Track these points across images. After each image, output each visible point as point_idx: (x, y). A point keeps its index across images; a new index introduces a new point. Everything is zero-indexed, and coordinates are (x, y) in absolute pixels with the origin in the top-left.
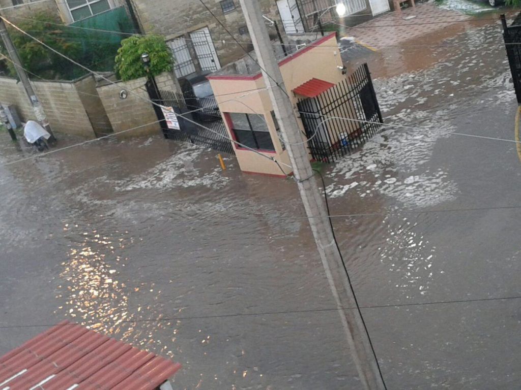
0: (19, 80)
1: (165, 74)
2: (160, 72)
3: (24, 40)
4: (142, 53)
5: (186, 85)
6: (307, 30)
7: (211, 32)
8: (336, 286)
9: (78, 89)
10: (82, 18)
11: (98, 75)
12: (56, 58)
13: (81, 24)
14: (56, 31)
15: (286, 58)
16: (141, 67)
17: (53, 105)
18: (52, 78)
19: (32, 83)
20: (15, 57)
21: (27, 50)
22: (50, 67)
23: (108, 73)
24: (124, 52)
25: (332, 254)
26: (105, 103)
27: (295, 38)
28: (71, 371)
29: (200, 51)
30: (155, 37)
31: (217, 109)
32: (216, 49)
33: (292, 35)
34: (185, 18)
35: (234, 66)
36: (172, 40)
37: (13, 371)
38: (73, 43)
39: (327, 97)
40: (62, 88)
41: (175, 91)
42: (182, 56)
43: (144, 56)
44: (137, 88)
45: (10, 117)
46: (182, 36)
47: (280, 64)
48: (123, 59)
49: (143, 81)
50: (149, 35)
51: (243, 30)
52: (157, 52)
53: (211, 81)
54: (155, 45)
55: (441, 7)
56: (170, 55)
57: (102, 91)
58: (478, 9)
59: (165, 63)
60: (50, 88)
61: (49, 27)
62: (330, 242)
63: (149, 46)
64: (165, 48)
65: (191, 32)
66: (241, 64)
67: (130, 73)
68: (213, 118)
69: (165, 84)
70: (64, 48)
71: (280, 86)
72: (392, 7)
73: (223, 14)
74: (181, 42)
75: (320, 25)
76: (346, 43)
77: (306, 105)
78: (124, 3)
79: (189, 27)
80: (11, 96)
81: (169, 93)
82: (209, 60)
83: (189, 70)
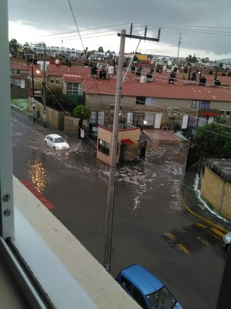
0: (43, 105)
1: (86, 120)
2: (85, 119)
3: (49, 93)
4: (82, 111)
5: (91, 126)
6: (133, 124)
7: (105, 113)
8: (109, 202)
9: (59, 114)
10: (69, 94)
11: (67, 113)
12: (57, 103)
13: (68, 96)
14: (60, 95)
15: (123, 130)
16: (80, 115)
17: (50, 116)
18: (53, 108)
19: (46, 107)
20: (45, 98)
21: (49, 97)
23: (70, 113)
24: (77, 109)
25: (112, 192)
26: (65, 121)
27: (129, 125)
29: (99, 117)
30: (88, 108)
31: (97, 136)
32: (104, 119)
33: (128, 124)
34: (99, 106)
35: (107, 126)
36: (92, 111)
38: (63, 100)
39: (130, 146)
40: (54, 112)
41: (87, 126)
42: (93, 117)
43: (82, 112)
44: (76, 121)
45: (36, 114)
46: (96, 111)
47: (120, 131)
48: (75, 111)
49: (79, 119)
50: (86, 107)
51: (113, 117)
52: (87, 113)
53: (99, 127)
54: (87, 110)
55: (175, 134)
56: (90, 115)
57: (66, 117)
58: (185, 139)
59: (88, 117)
60: (51, 110)
61: (59, 93)
62: (112, 188)
63: (85, 110)
64: (89, 112)
65: (99, 111)
66: (109, 126)
67: (76, 116)
68: (95, 139)
69: (85, 123)
70: (60, 100)
71: (117, 137)
72: (161, 128)
73: (111, 110)
74: (95, 113)
75: (138, 124)
76: (143, 133)
77: (124, 145)
78: (83, 94)
79: (99, 109)
80: (39, 108)
81: (85, 126)
82: (101, 121)
83: (94, 122)
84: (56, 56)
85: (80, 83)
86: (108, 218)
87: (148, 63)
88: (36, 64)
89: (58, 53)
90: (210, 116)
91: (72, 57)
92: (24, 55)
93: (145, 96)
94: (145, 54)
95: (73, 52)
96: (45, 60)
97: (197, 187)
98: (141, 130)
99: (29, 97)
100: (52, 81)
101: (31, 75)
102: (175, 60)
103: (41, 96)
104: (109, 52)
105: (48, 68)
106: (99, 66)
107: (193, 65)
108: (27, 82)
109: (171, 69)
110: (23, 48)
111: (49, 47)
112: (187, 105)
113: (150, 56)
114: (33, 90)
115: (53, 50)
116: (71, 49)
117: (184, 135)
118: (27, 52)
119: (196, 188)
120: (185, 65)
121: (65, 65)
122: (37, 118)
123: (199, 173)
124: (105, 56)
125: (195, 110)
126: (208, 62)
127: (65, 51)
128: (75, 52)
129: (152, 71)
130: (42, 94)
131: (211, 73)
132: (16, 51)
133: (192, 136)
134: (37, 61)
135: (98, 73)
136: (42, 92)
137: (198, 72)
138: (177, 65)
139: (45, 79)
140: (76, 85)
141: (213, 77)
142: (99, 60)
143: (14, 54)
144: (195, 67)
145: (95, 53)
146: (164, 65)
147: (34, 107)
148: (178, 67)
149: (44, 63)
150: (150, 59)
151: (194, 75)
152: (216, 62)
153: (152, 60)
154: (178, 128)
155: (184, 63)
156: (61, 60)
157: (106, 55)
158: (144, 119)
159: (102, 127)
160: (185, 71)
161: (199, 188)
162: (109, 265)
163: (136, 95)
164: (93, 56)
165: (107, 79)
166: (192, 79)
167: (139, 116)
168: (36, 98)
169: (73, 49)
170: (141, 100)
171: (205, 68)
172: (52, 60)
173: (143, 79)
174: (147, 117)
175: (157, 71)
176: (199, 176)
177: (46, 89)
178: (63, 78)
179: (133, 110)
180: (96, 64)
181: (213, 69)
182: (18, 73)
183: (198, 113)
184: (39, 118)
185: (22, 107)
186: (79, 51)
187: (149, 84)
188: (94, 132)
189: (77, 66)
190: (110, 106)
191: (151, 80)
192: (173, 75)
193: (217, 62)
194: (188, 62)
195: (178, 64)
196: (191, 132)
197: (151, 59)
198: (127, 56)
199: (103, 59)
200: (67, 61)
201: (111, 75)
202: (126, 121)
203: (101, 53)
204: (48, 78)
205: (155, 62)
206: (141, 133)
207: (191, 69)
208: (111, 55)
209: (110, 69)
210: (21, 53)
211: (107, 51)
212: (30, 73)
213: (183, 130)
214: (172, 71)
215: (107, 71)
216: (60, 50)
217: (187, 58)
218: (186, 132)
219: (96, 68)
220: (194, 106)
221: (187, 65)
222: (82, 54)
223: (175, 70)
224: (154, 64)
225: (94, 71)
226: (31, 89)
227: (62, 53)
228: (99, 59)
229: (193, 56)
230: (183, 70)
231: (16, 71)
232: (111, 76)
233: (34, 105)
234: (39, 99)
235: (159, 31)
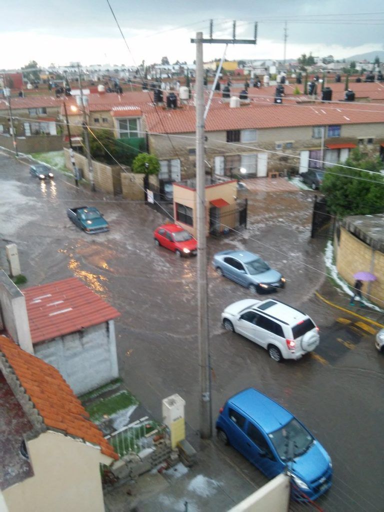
0: (87, 158)
1: (154, 175)
2: (152, 174)
3: (94, 140)
4: (147, 163)
5: (162, 183)
6: (225, 175)
7: (181, 162)
9: (113, 171)
10: (124, 138)
11: (123, 167)
12: (106, 153)
13: (123, 141)
14: (111, 141)
15: (211, 185)
16: (144, 169)
17: (99, 174)
18: (101, 161)
19: (92, 161)
20: (88, 147)
21: (95, 145)
22: (103, 156)
23: (128, 167)
24: (139, 160)
26: (123, 181)
27: (218, 177)
28: (72, 302)
29: (174, 169)
30: (154, 157)
31: (172, 199)
32: (181, 171)
33: (217, 175)
34: (171, 152)
35: (186, 182)
36: (161, 160)
37: (45, 293)
38: (117, 148)
39: (225, 209)
40: (106, 168)
41: (156, 185)
42: (164, 169)
44: (139, 178)
45: (78, 174)
46: (167, 160)
47: (207, 188)
48: (136, 163)
49: (142, 176)
50: (152, 155)
51: (195, 166)
52: (154, 164)
53: (174, 186)
54: (153, 160)
55: (290, 182)
56: (159, 167)
57: (123, 174)
58: (306, 188)
59: (155, 170)
60: (100, 166)
61: (108, 138)
63: (150, 160)
64: (158, 163)
65: (173, 159)
66: (189, 182)
67: (139, 170)
68: (170, 202)
69: (153, 180)
70: (111, 149)
71: (203, 195)
72: (268, 176)
73: (188, 155)
74: (165, 163)
75: (232, 175)
76: (241, 186)
77: (214, 210)
78: (145, 137)
79: (171, 156)
80: (81, 164)
81: (154, 185)
82: (176, 175)
83: (165, 176)
84: (99, 79)
85: (139, 118)
86: (201, 323)
87: (239, 74)
88: (69, 95)
89: (101, 74)
90: (343, 148)
91: (123, 79)
92: (51, 83)
93: (239, 128)
94: (234, 61)
95: (123, 70)
96: (82, 88)
97: (330, 261)
98: (238, 181)
99: (65, 149)
100: (97, 120)
101: (64, 113)
102: (281, 65)
103: (82, 145)
104: (177, 63)
105: (87, 100)
106: (165, 89)
107: (310, 69)
108: (60, 127)
109: (275, 79)
110: (47, 73)
111: (86, 67)
112: (306, 136)
113: (242, 63)
114: (70, 136)
115: (93, 71)
116: (120, 65)
117: (304, 182)
118: (55, 78)
119: (328, 263)
120: (298, 71)
121: (113, 91)
122: (81, 179)
123: (333, 240)
124: (173, 71)
125: (317, 141)
126: (333, 62)
127: (110, 69)
128: (127, 69)
129: (247, 86)
130: (84, 142)
131: (339, 80)
132: (38, 78)
133: (317, 183)
134: (69, 90)
135: (165, 100)
136: (84, 138)
137: (318, 78)
138: (285, 73)
139: (85, 118)
140: (133, 122)
141: (342, 86)
142: (164, 78)
143: (35, 83)
144: (313, 73)
145: (156, 67)
146: (264, 75)
147: (74, 164)
148: (288, 75)
149: (82, 93)
150: (241, 66)
151: (313, 86)
152: (344, 61)
153: (246, 68)
154: (293, 172)
155: (295, 67)
156: (106, 84)
157: (174, 68)
158: (240, 166)
159: (180, 184)
160: (299, 81)
161: (334, 262)
162: (208, 393)
163: (226, 129)
164: (154, 72)
165: (179, 108)
166: (311, 93)
167: (232, 161)
168: (75, 149)
169: (123, 65)
170: (233, 135)
171: (329, 72)
172: (92, 86)
173: (234, 101)
174: (245, 161)
175: (255, 86)
176: (332, 245)
177: (89, 134)
178: (112, 113)
179: (223, 152)
180: (160, 87)
181: (340, 73)
182: (45, 112)
183: (324, 146)
184: (84, 180)
185: (56, 165)
186: (133, 68)
187: (244, 109)
188: (168, 192)
189: (130, 91)
190: (186, 149)
191: (247, 101)
192: (280, 91)
193: (346, 61)
194: (301, 65)
195: (286, 71)
196: (315, 177)
197: (244, 67)
198: (206, 67)
199: (170, 76)
200: (116, 85)
201: (184, 100)
202: (214, 171)
203: (166, 67)
204: (89, 117)
205: (250, 71)
206: (237, 186)
207: (307, 77)
208: (182, 69)
209: (182, 92)
210: (45, 81)
211: (175, 62)
212: (62, 110)
213: (303, 175)
214: (278, 82)
215: (178, 94)
216: (103, 69)
217: (299, 60)
218: (307, 178)
219: (160, 93)
220: (316, 135)
221: (300, 70)
222: (137, 72)
223: (283, 80)
224: (249, 74)
225: (158, 97)
226: (66, 136)
227: (106, 74)
228: (164, 76)
229: (308, 56)
230: (295, 80)
231: (41, 110)
232: (185, 102)
233: (73, 160)
234: (80, 150)
235: (256, 27)
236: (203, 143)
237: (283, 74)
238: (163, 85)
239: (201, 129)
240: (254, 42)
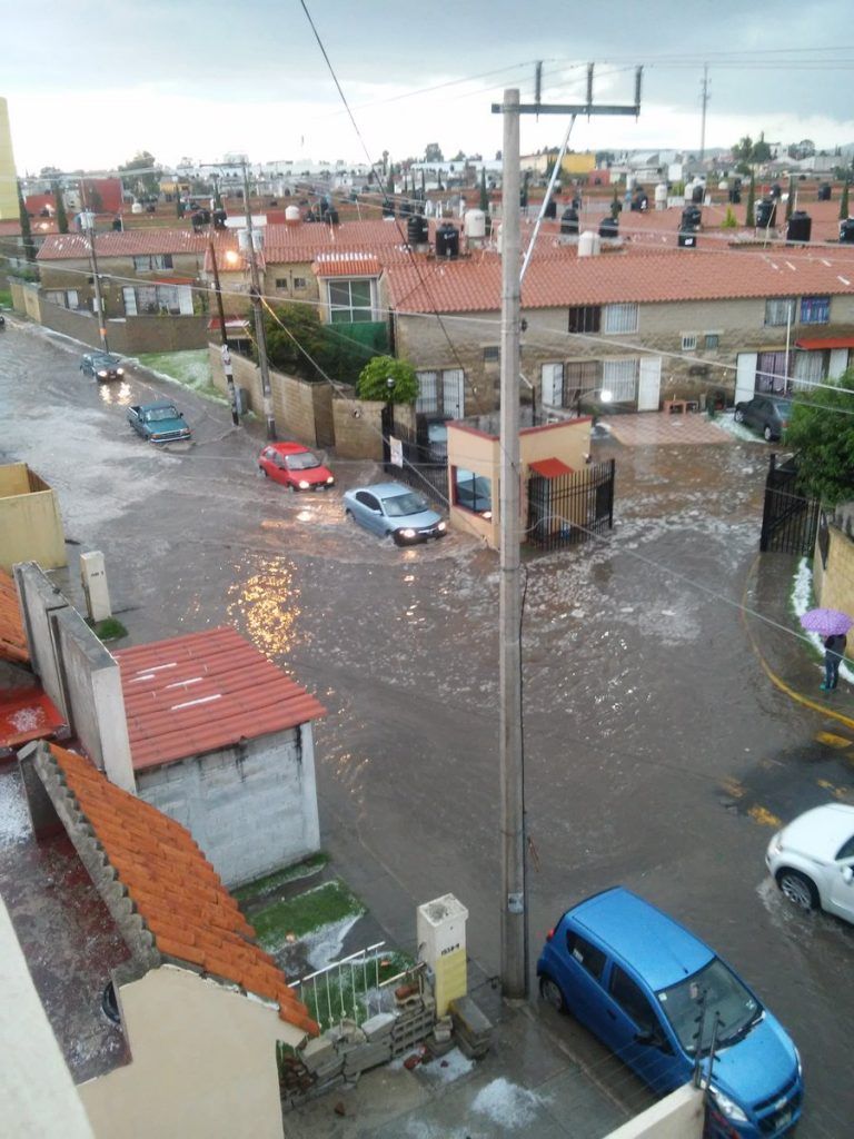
0: (258, 366)
1: (406, 405)
2: (401, 401)
3: (276, 327)
4: (390, 377)
5: (424, 423)
6: (564, 405)
7: (466, 376)
9: (314, 394)
10: (340, 322)
11: (338, 387)
12: (301, 355)
13: (338, 329)
14: (311, 329)
15: (532, 428)
16: (384, 392)
17: (284, 401)
18: (291, 374)
19: (270, 372)
20: (262, 343)
21: (276, 338)
22: (294, 362)
23: (349, 387)
24: (371, 371)
26: (337, 416)
27: (549, 411)
28: (219, 680)
29: (448, 392)
30: (406, 365)
31: (446, 457)
32: (466, 395)
33: (547, 406)
34: (444, 353)
35: (477, 420)
36: (423, 372)
37: (163, 661)
38: (324, 345)
39: (561, 483)
40: (299, 388)
41: (409, 426)
42: (428, 391)
43: (390, 380)
44: (372, 412)
45: (239, 401)
46: (435, 371)
47: (524, 433)
48: (367, 378)
49: (380, 405)
50: (401, 361)
51: (497, 384)
52: (405, 380)
53: (449, 428)
54: (404, 372)
55: (713, 423)
56: (418, 387)
57: (337, 403)
58: (749, 437)
59: (408, 394)
60: (286, 383)
61: (305, 322)
62: (513, 641)
63: (398, 372)
64: (413, 378)
65: (448, 370)
66: (483, 420)
67: (371, 393)
68: (441, 465)
69: (403, 415)
70: (312, 347)
71: (516, 449)
72: (661, 407)
73: (482, 361)
74: (430, 378)
75: (579, 405)
76: (601, 431)
77: (538, 484)
78: (387, 319)
79: (445, 363)
80: (245, 379)
81: (403, 426)
82: (455, 402)
83: (430, 408)
84: (287, 192)
85: (374, 279)
86: (507, 738)
87: (598, 182)
88: (221, 228)
89: (293, 180)
90: (837, 348)
91: (340, 193)
92: (182, 200)
93: (598, 301)
94: (588, 152)
95: (342, 173)
96: (250, 212)
97: (805, 603)
98: (594, 421)
99: (211, 345)
100: (281, 283)
101: (211, 267)
102: (693, 162)
103: (250, 337)
104: (460, 157)
105: (261, 239)
106: (434, 215)
107: (759, 170)
108: (201, 298)
109: (682, 193)
110: (175, 179)
111: (260, 165)
112: (750, 320)
113: (606, 157)
114: (222, 317)
115: (275, 173)
116: (333, 162)
117: (746, 424)
118: (191, 188)
119: (800, 607)
120: (732, 174)
121: (319, 220)
122: (245, 412)
123: (811, 556)
124: (451, 175)
125: (778, 332)
126: (812, 153)
127: (311, 172)
128: (349, 170)
129: (617, 207)
130: (253, 330)
131: (826, 195)
132: (155, 189)
133: (776, 426)
134: (223, 216)
135: (432, 238)
136: (253, 323)
137: (778, 193)
138: (703, 178)
139: (256, 277)
140: (361, 287)
141: (834, 208)
142: (430, 191)
143: (148, 200)
144: (767, 178)
145: (414, 166)
146: (656, 185)
147: (230, 378)
148: (708, 184)
149: (250, 222)
150: (604, 165)
151: (768, 209)
152: (838, 153)
153: (613, 169)
154: (721, 401)
155: (726, 166)
156: (302, 203)
157: (452, 168)
158: (599, 385)
159: (462, 424)
160: (734, 196)
161: (814, 601)
162: (521, 895)
163: (568, 303)
164: (409, 178)
165: (463, 256)
166: (762, 224)
167: (581, 375)
168: (232, 345)
169: (341, 162)
170: (585, 318)
171: (803, 178)
172: (273, 207)
173: (586, 241)
174: (611, 375)
175: (636, 207)
176: (810, 566)
177: (264, 313)
178: (315, 268)
179: (561, 356)
180: (422, 210)
181: (829, 178)
182: (168, 264)
183: (792, 343)
184: (250, 413)
185: (191, 381)
186: (361, 168)
187: (610, 259)
188: (433, 442)
189: (357, 219)
190: (479, 350)
191: (617, 242)
192: (691, 219)
193: (844, 152)
194: (740, 162)
195: (705, 175)
196: (772, 411)
197: (609, 165)
198: (524, 165)
199: (444, 185)
200: (325, 206)
201: (476, 238)
202: (540, 396)
203: (436, 166)
204: (265, 276)
205: (624, 175)
206: (592, 431)
207: (753, 188)
208: (470, 170)
209: (472, 221)
210: (169, 198)
211: (455, 155)
212: (205, 260)
213: (741, 407)
214: (686, 201)
215: (462, 227)
216: (297, 170)
217: (735, 149)
218: (753, 414)
219: (422, 223)
220: (774, 318)
221: (739, 171)
222: (371, 177)
223: (699, 196)
224: (622, 182)
225: (418, 232)
226: (215, 317)
227: (304, 181)
228: (432, 186)
229: (755, 141)
230: (727, 194)
231: (160, 260)
232: (478, 244)
233: (229, 370)
234: (243, 348)
235: (639, 76)
236: (516, 334)
237: (698, 182)
238: (429, 207)
239: (511, 303)
240: (634, 111)
